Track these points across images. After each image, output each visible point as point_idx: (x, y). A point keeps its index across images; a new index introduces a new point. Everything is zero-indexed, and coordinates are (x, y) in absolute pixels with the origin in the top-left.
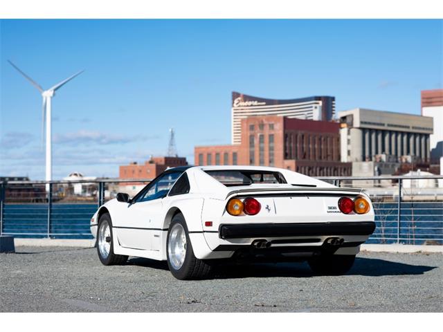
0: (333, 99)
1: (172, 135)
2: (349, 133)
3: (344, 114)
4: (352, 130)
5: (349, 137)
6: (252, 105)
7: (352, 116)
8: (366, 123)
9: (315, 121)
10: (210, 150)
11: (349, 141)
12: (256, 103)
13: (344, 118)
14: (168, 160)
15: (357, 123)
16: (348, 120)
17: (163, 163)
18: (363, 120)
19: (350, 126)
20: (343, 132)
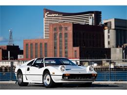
0: (100, 13)
1: (11, 33)
2: (109, 32)
3: (106, 21)
4: (110, 30)
5: (109, 34)
6: (55, 16)
7: (111, 22)
8: (118, 26)
9: (90, 25)
10: (32, 42)
11: (109, 36)
12: (57, 15)
13: (106, 24)
14: (9, 47)
15: (113, 27)
16: (109, 25)
17: (6, 49)
18: (117, 25)
19: (110, 28)
20: (106, 31)
